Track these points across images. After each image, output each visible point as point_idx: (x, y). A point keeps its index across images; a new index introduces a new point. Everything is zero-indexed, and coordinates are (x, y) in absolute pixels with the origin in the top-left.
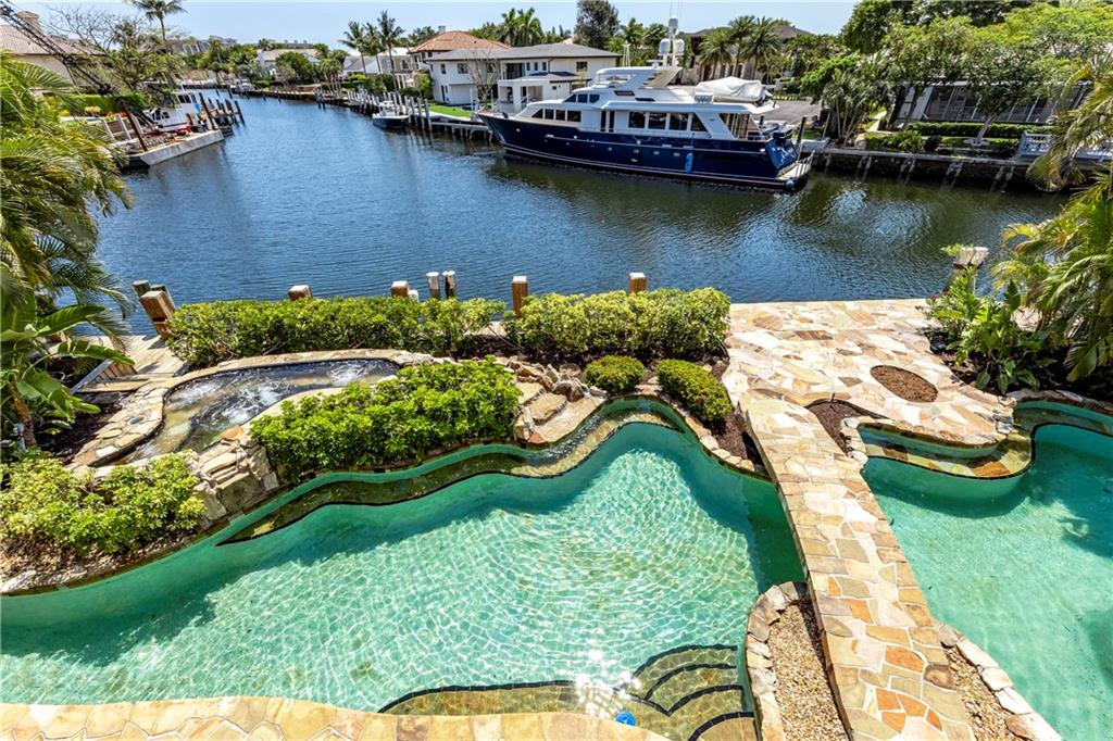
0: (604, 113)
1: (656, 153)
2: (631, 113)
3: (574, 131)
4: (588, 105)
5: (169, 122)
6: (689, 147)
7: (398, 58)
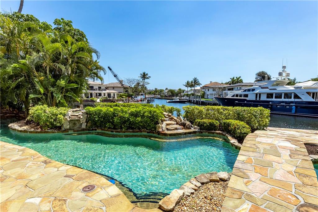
0: (257, 94)
1: (279, 106)
2: (267, 94)
3: (245, 100)
4: (251, 92)
5: (137, 98)
6: (293, 104)
7: (197, 90)
